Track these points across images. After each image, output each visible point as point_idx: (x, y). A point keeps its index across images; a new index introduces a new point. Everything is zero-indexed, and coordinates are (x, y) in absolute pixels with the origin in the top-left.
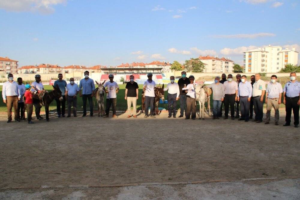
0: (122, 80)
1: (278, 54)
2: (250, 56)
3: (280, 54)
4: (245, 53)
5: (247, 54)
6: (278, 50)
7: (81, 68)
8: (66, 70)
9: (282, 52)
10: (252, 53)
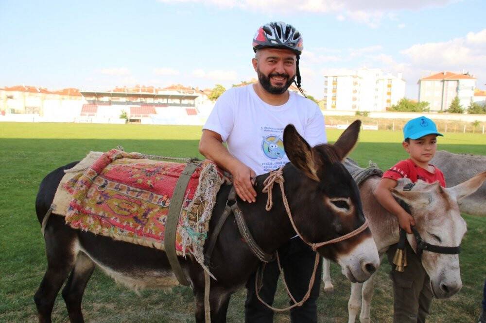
0: (124, 115)
1: (377, 82)
2: (335, 83)
3: (379, 81)
4: (326, 77)
5: (330, 80)
6: (377, 75)
7: (39, 91)
8: (10, 93)
9: (383, 80)
10: (338, 78)
